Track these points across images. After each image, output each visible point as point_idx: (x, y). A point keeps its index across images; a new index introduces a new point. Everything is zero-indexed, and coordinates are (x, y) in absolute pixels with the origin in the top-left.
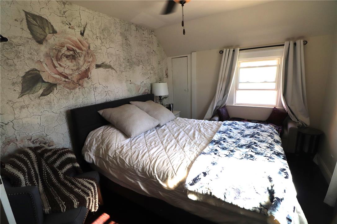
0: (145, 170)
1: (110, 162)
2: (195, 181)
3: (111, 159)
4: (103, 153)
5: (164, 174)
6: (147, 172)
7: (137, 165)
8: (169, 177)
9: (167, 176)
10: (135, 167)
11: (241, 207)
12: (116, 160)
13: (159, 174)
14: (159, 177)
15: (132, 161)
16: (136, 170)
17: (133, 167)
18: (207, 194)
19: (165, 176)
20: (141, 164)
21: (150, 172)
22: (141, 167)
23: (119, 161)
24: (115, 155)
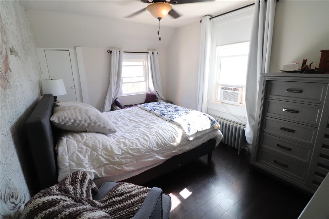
0: (159, 143)
1: (121, 160)
2: (189, 130)
3: (121, 156)
4: (105, 158)
5: (172, 138)
6: (161, 144)
7: (151, 144)
8: (176, 137)
9: (174, 137)
10: (151, 146)
11: (208, 129)
12: (129, 153)
13: (169, 139)
14: (170, 142)
15: (144, 144)
16: (153, 148)
17: (150, 147)
18: (196, 132)
19: (173, 138)
20: (154, 141)
21: (163, 142)
22: (155, 143)
23: (133, 152)
24: (124, 150)
